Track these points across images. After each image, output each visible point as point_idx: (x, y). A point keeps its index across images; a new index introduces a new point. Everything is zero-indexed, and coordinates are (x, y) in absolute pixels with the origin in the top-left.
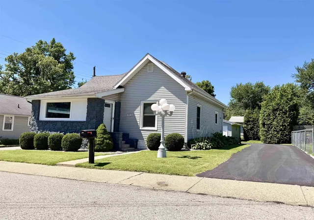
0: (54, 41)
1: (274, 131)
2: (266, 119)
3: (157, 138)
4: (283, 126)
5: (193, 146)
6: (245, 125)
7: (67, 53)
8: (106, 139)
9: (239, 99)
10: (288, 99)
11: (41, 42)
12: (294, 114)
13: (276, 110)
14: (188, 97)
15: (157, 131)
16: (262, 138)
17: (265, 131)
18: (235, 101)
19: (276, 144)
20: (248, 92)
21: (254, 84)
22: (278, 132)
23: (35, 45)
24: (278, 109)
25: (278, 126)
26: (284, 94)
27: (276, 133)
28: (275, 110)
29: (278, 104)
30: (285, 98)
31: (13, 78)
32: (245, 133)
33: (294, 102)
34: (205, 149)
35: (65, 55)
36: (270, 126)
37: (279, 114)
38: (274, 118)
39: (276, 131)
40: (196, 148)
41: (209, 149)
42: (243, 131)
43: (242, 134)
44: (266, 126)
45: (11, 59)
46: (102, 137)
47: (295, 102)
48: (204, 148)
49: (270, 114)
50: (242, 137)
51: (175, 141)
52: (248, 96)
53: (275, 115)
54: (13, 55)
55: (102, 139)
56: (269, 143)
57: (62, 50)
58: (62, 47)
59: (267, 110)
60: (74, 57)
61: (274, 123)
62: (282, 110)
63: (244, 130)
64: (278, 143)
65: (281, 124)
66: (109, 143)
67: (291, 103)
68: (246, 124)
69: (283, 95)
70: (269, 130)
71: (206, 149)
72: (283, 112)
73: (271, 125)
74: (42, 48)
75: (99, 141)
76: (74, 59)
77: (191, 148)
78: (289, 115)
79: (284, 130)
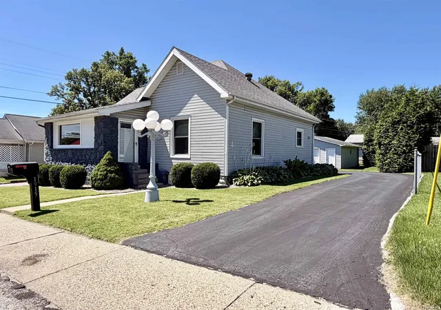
0: (122, 50)
1: (394, 154)
2: (382, 137)
3: (181, 171)
4: (406, 146)
5: (235, 181)
6: (365, 147)
7: (139, 65)
8: (111, 172)
9: (369, 110)
10: (416, 105)
11: (108, 54)
12: (426, 127)
13: (398, 123)
14: (227, 108)
15: (190, 159)
16: (378, 163)
17: (381, 154)
18: (363, 114)
19: (396, 172)
20: (382, 101)
21: (391, 90)
22: (399, 155)
23: (103, 58)
24: (400, 121)
25: (399, 147)
26: (411, 98)
27: (396, 156)
28: (395, 123)
29: (401, 114)
30: (412, 104)
31: (78, 99)
32: (364, 157)
33: (426, 110)
34: (251, 186)
35: (136, 67)
36: (387, 148)
37: (402, 129)
38: (395, 136)
39: (397, 154)
40: (238, 184)
41: (258, 185)
42: (362, 155)
43: (361, 158)
44: (382, 147)
45: (69, 77)
46: (106, 170)
47: (428, 109)
48: (249, 184)
49: (388, 130)
50: (361, 163)
51: (203, 174)
52: (382, 106)
53: (395, 130)
54: (72, 72)
55: (105, 172)
56: (386, 172)
57: (131, 61)
58: (132, 58)
59: (384, 124)
60: (148, 69)
61: (394, 142)
62: (406, 122)
63: (364, 153)
64: (400, 171)
65: (404, 143)
66: (114, 178)
67: (422, 112)
68: (366, 144)
69: (409, 100)
70: (387, 153)
71: (253, 185)
72: (408, 126)
73: (390, 145)
74: (110, 61)
75: (101, 175)
76: (147, 71)
77: (232, 184)
78: (417, 130)
79: (409, 152)
